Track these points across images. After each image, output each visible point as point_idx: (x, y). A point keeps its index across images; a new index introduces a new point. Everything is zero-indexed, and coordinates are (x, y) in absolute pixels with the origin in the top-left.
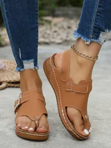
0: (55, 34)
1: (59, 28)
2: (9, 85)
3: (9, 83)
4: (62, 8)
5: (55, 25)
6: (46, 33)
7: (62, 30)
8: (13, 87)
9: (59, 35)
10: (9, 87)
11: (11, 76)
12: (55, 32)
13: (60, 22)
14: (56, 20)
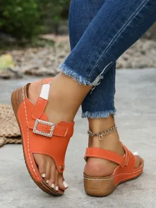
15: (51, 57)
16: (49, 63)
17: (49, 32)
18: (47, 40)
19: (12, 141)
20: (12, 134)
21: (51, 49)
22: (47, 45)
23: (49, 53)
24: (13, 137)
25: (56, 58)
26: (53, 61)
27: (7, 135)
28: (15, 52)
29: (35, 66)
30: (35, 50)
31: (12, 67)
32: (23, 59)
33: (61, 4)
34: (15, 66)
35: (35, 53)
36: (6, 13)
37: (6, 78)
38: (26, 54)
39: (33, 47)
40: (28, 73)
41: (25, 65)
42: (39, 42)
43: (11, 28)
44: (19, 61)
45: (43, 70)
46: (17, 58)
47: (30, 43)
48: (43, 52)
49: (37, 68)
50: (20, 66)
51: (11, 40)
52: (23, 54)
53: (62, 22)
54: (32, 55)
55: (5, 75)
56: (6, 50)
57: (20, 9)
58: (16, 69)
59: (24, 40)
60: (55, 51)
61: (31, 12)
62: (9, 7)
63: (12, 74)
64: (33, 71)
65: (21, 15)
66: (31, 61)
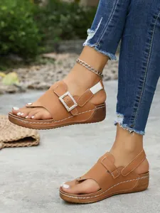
0: (60, 75)
1: (65, 68)
2: (5, 145)
3: (5, 142)
4: (67, 42)
5: (60, 63)
6: (48, 75)
7: (68, 69)
8: (10, 147)
9: (64, 76)
10: (5, 147)
11: (7, 134)
12: (60, 72)
13: (65, 60)
14: (60, 57)
15: (51, 73)
16: (49, 78)
17: (51, 52)
18: (49, 58)
19: (9, 145)
20: (9, 140)
21: (52, 66)
22: (48, 63)
23: (50, 69)
24: (9, 142)
25: (55, 74)
26: (53, 76)
27: (4, 140)
28: (21, 70)
29: (37, 81)
30: (38, 67)
31: (17, 83)
32: (27, 76)
33: (61, 27)
34: (20, 82)
35: (37, 70)
36: (12, 38)
37: (11, 92)
38: (30, 72)
39: (36, 65)
40: (30, 87)
41: (28, 81)
42: (42, 61)
43: (17, 50)
44: (23, 77)
45: (43, 84)
46: (22, 75)
47: (34, 61)
48: (44, 69)
49: (38, 83)
50: (24, 81)
51: (19, 59)
52: (27, 72)
53: (62, 42)
54: (35, 71)
55: (11, 90)
56: (14, 68)
57: (23, 33)
58: (21, 84)
59: (29, 59)
60: (55, 68)
61: (34, 36)
62: (15, 32)
63: (17, 89)
64: (35, 86)
65: (24, 38)
66: (34, 77)
